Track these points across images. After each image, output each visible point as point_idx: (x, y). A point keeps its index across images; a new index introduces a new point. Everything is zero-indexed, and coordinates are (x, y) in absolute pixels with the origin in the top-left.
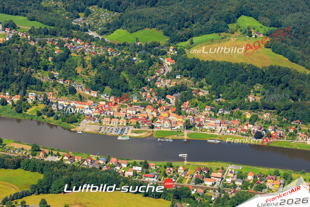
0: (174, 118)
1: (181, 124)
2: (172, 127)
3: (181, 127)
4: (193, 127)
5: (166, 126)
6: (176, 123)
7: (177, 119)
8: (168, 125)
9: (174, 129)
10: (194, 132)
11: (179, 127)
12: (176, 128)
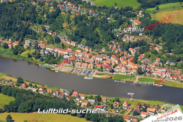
0: (130, 65)
1: (135, 71)
2: (127, 72)
3: (134, 72)
4: (144, 74)
5: (123, 71)
6: (131, 69)
7: (133, 67)
8: (125, 71)
9: (129, 73)
10: (144, 77)
11: (133, 73)
12: (130, 73)
